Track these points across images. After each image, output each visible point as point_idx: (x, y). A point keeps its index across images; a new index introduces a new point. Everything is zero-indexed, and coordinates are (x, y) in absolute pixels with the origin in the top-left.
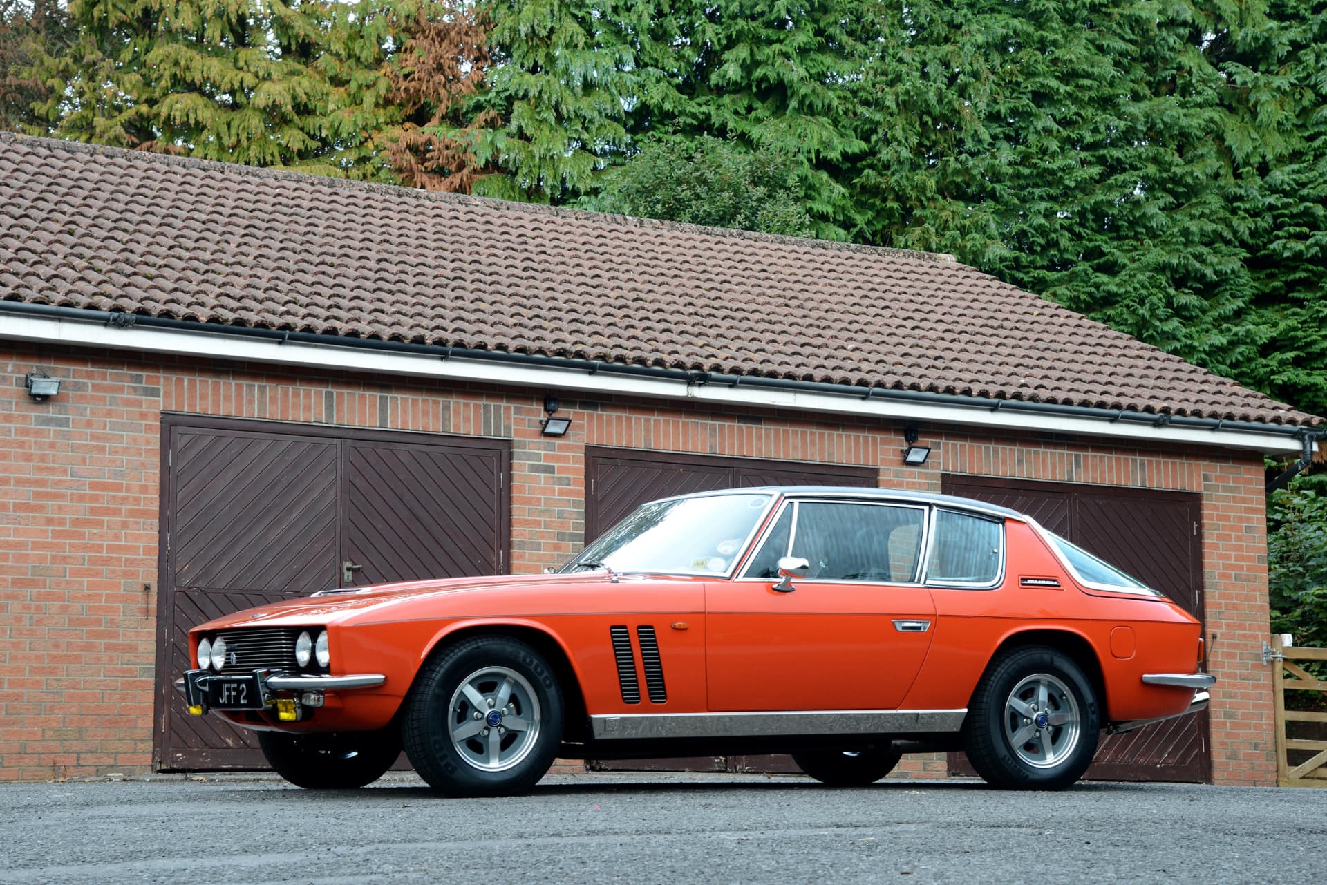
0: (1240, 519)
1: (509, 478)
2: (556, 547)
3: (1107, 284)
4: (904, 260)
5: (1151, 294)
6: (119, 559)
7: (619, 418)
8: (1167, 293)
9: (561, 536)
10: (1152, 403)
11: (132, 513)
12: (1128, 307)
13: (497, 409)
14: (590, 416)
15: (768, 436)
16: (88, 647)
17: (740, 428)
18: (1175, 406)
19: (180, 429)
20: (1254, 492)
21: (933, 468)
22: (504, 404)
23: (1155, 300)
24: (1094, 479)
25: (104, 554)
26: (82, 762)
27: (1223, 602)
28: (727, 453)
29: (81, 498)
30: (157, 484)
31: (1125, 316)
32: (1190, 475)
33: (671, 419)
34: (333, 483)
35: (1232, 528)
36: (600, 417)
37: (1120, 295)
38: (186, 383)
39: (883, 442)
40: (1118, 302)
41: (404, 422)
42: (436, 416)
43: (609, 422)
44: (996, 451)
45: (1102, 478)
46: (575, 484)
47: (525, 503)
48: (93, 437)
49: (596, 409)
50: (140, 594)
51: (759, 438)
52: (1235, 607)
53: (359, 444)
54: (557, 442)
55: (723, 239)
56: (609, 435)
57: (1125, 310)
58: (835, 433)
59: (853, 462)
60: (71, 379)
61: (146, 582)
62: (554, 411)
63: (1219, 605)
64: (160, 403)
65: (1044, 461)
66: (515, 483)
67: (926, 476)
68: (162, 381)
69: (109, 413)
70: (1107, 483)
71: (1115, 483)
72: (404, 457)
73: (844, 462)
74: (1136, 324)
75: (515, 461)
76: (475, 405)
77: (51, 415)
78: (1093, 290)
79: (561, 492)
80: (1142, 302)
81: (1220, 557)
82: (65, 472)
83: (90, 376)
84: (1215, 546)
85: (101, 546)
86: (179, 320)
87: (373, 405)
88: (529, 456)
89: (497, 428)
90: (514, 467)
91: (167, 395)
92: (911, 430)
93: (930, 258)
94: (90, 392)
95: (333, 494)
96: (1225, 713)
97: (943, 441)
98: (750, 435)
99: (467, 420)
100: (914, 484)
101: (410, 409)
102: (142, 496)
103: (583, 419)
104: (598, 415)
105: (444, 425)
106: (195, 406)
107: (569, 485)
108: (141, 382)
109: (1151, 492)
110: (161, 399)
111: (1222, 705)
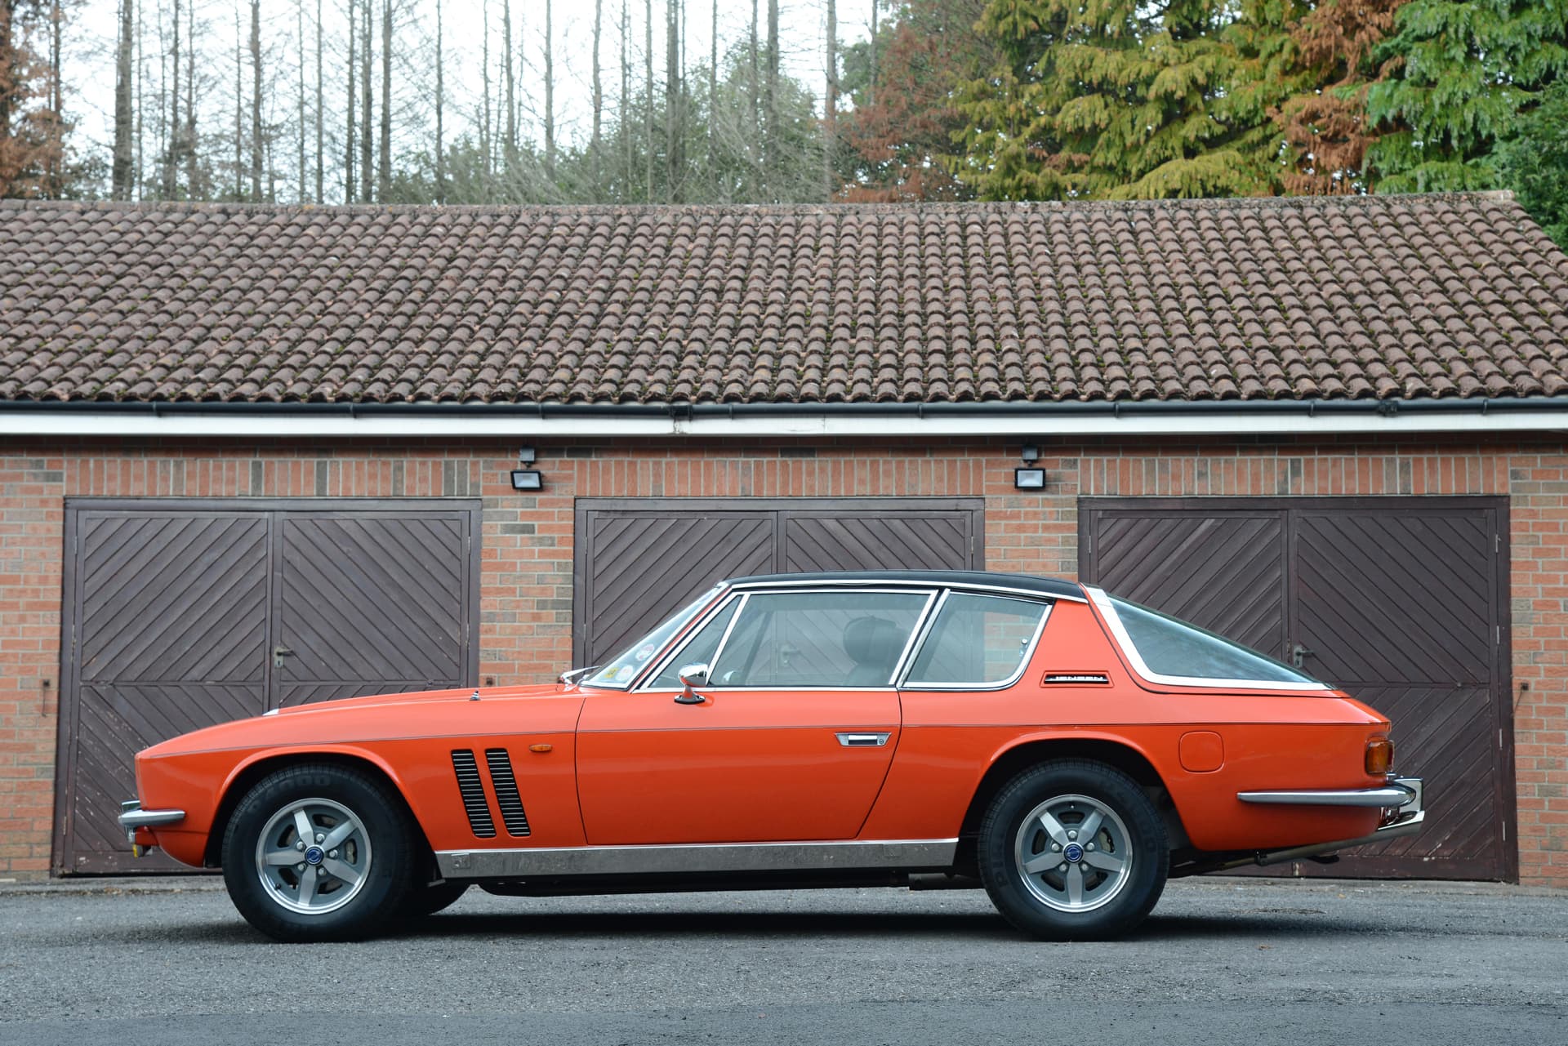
1: (479, 542)
2: (536, 617)
6: (15, 656)
7: (619, 464)
9: (542, 605)
11: (31, 606)
13: (463, 465)
14: (581, 464)
15: (822, 470)
17: (785, 465)
19: (88, 514)
21: (1066, 492)
22: (470, 459)
24: (1324, 488)
27: (1542, 640)
28: (766, 493)
30: (61, 574)
32: (1489, 473)
33: (689, 460)
34: (261, 562)
35: (1561, 540)
36: (596, 463)
38: (92, 464)
39: (989, 464)
41: (347, 486)
42: (385, 479)
43: (606, 471)
44: (1163, 466)
45: (1336, 488)
46: (560, 544)
47: (497, 569)
49: (590, 456)
50: (39, 691)
51: (811, 473)
53: (293, 516)
54: (534, 497)
56: (606, 483)
58: (920, 460)
59: (945, 493)
61: (46, 678)
62: (531, 462)
63: (1533, 645)
64: (64, 488)
65: (1240, 471)
66: (485, 548)
67: (1052, 503)
68: (65, 464)
69: (7, 503)
70: (1345, 492)
71: (1359, 492)
72: (350, 527)
73: (932, 494)
75: (485, 523)
76: (434, 463)
79: (542, 554)
81: (1538, 579)
84: (1531, 566)
87: (309, 473)
88: (502, 516)
89: (462, 486)
90: (484, 529)
91: (71, 478)
95: (261, 573)
96: (1541, 788)
97: (1081, 458)
98: (798, 470)
99: (424, 480)
100: (1035, 513)
101: (354, 472)
102: (42, 587)
103: (572, 469)
104: (592, 462)
105: (395, 488)
106: (102, 488)
107: (553, 545)
108: (42, 467)
109: (1419, 498)
110: (64, 484)
111: (1535, 778)
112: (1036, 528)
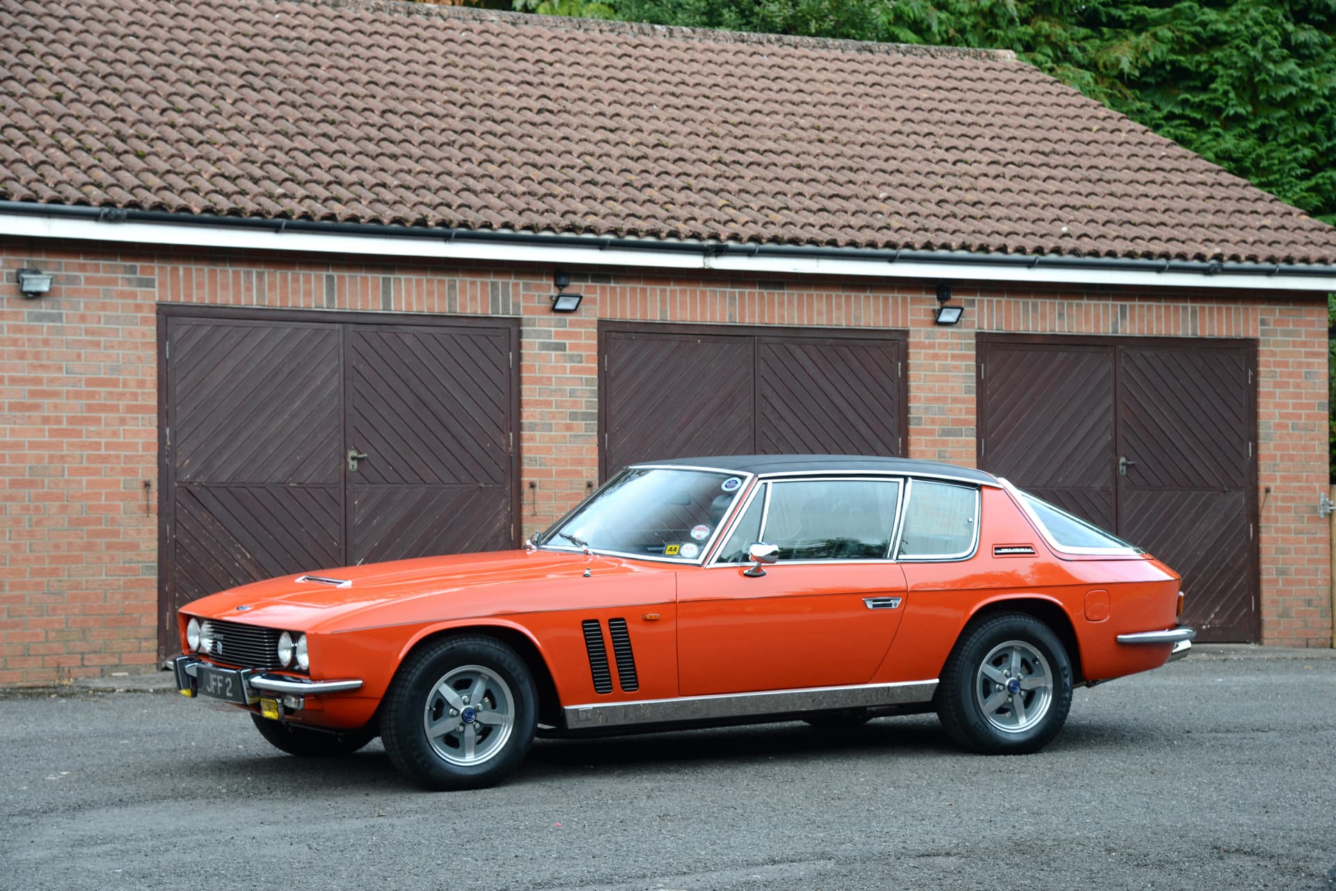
0: (1300, 365)
1: (519, 357)
2: (568, 428)
3: (1217, 21)
4: (958, 62)
5: (1264, 33)
6: (118, 457)
7: (633, 290)
8: (1285, 30)
9: (574, 416)
10: (1203, 249)
11: (130, 409)
12: (1238, 48)
13: (506, 286)
14: (603, 289)
15: (790, 302)
16: (89, 547)
17: (761, 295)
18: (1229, 250)
19: (177, 320)
20: (1314, 335)
21: (967, 327)
22: (512, 280)
23: (1268, 39)
24: (1141, 329)
25: (103, 452)
26: (86, 663)
27: (1278, 453)
28: (747, 321)
29: (78, 395)
30: (155, 378)
31: (1235, 59)
32: (1246, 320)
33: (688, 288)
34: (334, 371)
35: (1290, 375)
36: (614, 288)
37: (1230, 34)
38: (181, 272)
39: (914, 301)
40: (1226, 42)
41: (409, 304)
42: (441, 296)
43: (623, 295)
44: (1035, 306)
45: (1150, 329)
46: (587, 361)
47: (536, 383)
48: (88, 332)
49: (609, 282)
50: (140, 491)
51: (781, 304)
52: (1291, 458)
53: (361, 328)
54: (569, 318)
55: (760, 48)
56: (623, 307)
57: (1235, 52)
58: (862, 295)
59: (881, 325)
60: (63, 273)
61: (146, 479)
62: (564, 286)
63: (1273, 457)
64: (156, 295)
65: (1087, 313)
66: (525, 363)
67: (959, 336)
68: (157, 271)
69: (103, 307)
70: (1155, 333)
71: (1163, 333)
72: (408, 340)
73: (872, 326)
74: (1247, 67)
75: (524, 340)
76: (482, 283)
77: (43, 310)
78: (1199, 29)
79: (573, 370)
80: (1254, 41)
81: (1277, 406)
82: (60, 369)
83: (82, 268)
84: (1272, 395)
85: (99, 444)
86: (171, 212)
87: (375, 288)
88: (539, 334)
89: (506, 306)
90: (524, 346)
91: (162, 285)
92: (943, 289)
93: (988, 56)
94: (83, 285)
95: (335, 382)
96: (1277, 570)
97: (978, 298)
98: (771, 302)
99: (473, 298)
100: (946, 344)
101: (414, 290)
102: (140, 391)
103: (595, 293)
104: (611, 288)
105: (450, 306)
106: (192, 296)
107: (581, 362)
108: (135, 273)
109: (1202, 340)
110: (156, 290)
111: (1274, 561)
112: (946, 357)
